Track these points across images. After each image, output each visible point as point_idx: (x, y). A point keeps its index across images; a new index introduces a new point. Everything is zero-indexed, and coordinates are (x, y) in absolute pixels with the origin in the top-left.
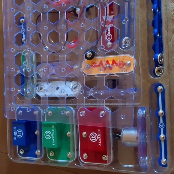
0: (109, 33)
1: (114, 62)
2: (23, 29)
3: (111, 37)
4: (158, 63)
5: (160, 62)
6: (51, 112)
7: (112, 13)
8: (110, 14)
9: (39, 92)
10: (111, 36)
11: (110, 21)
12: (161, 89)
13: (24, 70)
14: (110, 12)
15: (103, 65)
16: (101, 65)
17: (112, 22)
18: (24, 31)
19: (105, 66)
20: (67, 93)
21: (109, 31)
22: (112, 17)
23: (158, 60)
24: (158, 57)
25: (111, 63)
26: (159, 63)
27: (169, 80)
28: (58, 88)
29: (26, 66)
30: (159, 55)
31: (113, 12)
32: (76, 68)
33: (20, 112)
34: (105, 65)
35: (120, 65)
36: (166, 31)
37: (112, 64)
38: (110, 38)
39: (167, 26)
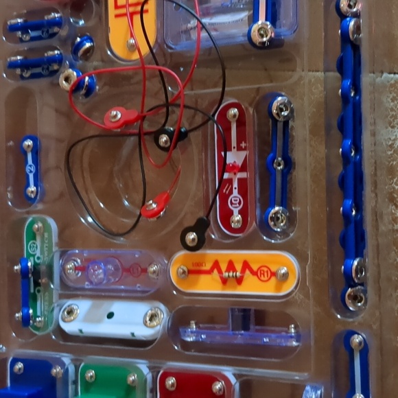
0: (235, 192)
1: (246, 265)
2: (30, 166)
3: (240, 203)
4: (354, 281)
5: (359, 279)
6: (92, 373)
7: (243, 145)
8: (239, 149)
9: (64, 320)
10: (240, 200)
11: (240, 165)
12: (360, 343)
13: (29, 264)
14: (239, 142)
15: (220, 272)
16: (215, 271)
17: (243, 168)
18: (32, 170)
19: (227, 274)
20: (133, 331)
21: (235, 188)
22: (243, 154)
23: (354, 275)
24: (354, 267)
25: (239, 267)
26: (356, 281)
27: (380, 313)
28: (110, 315)
29: (35, 255)
30: (356, 263)
31: (245, 142)
32: (154, 272)
33: (20, 365)
34: (226, 272)
35: (261, 273)
36: (373, 195)
37: (243, 271)
38: (238, 205)
39: (375, 184)
